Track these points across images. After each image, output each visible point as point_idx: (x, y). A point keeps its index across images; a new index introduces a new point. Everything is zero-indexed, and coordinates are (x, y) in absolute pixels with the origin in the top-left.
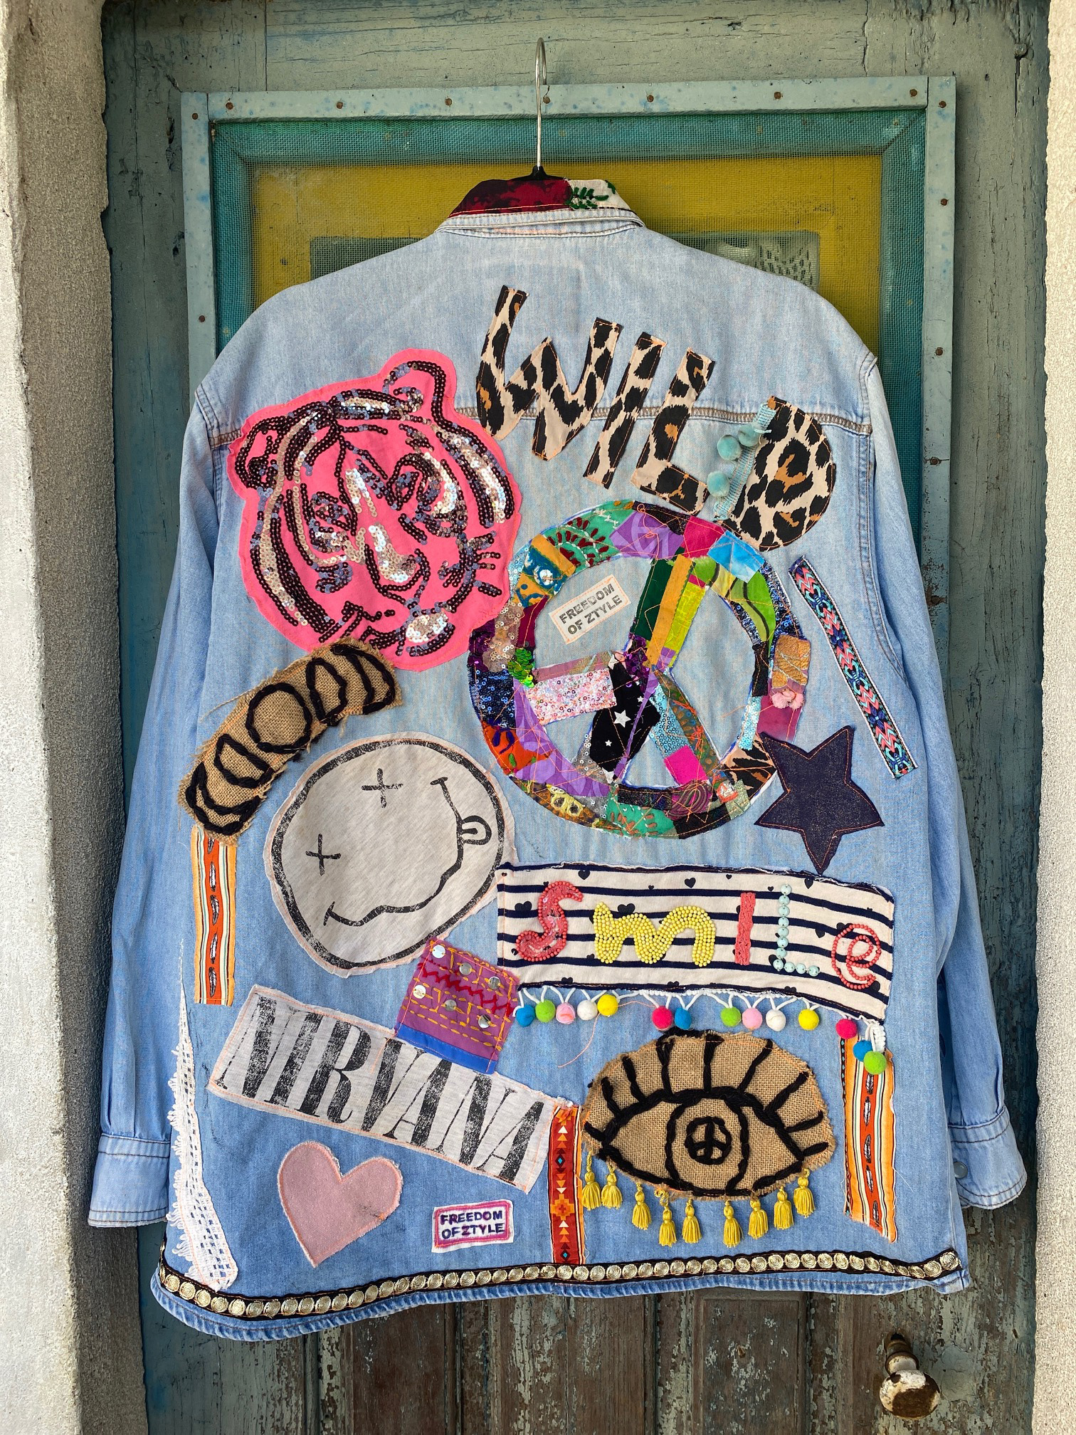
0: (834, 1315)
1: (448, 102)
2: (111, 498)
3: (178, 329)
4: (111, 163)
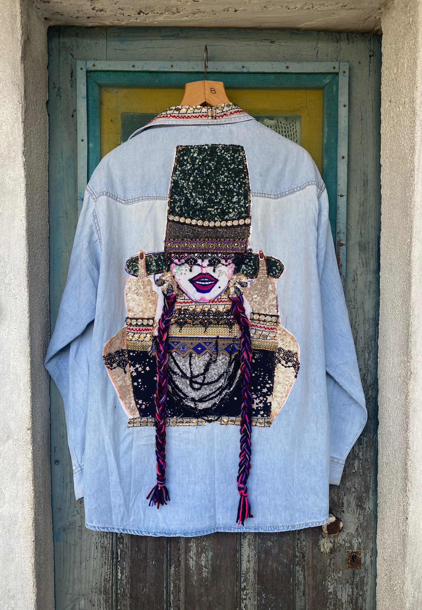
1: (172, 66)
2: (47, 204)
3: (73, 144)
4: (50, 84)
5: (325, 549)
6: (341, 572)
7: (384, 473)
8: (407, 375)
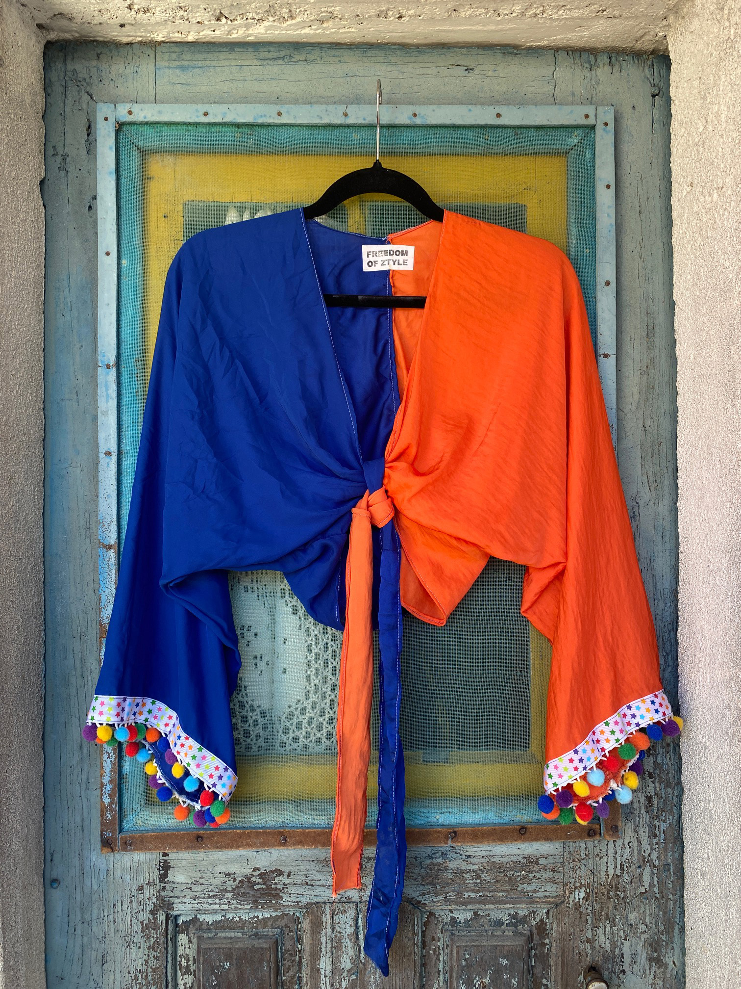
0: (548, 954)
1: (279, 114)
2: (41, 375)
3: (90, 261)
4: (47, 148)
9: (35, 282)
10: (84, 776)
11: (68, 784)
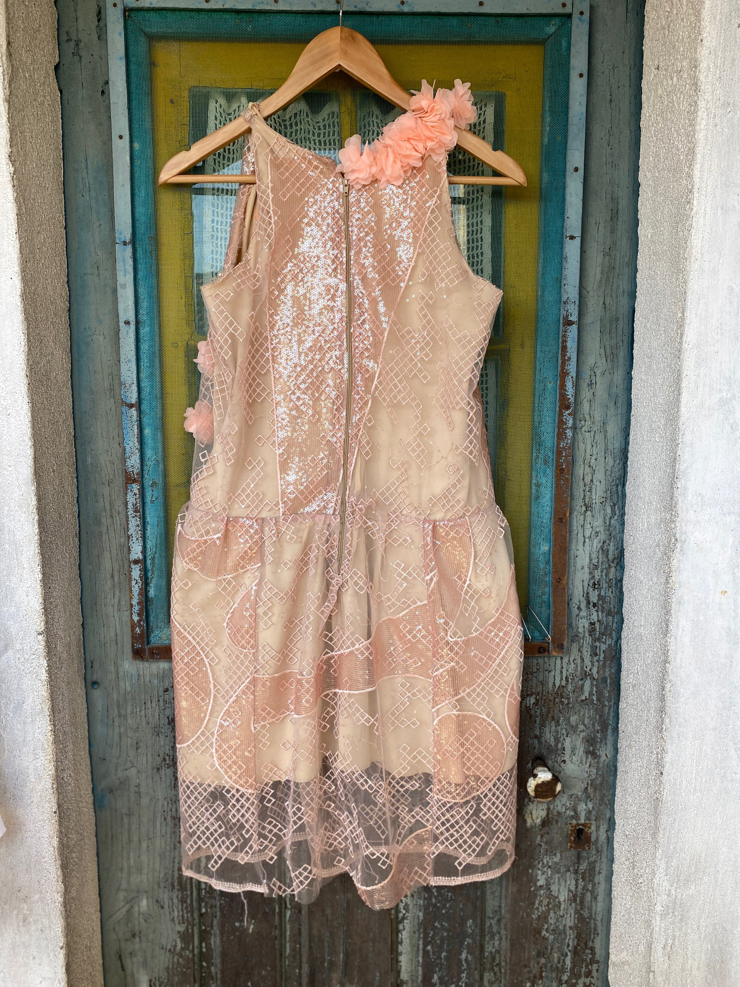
1: (276, 1)
2: (64, 251)
3: (105, 144)
4: (61, 33)
5: (533, 820)
6: (558, 855)
7: (630, 701)
8: (669, 543)
9: (54, 163)
10: (116, 600)
11: (103, 606)
